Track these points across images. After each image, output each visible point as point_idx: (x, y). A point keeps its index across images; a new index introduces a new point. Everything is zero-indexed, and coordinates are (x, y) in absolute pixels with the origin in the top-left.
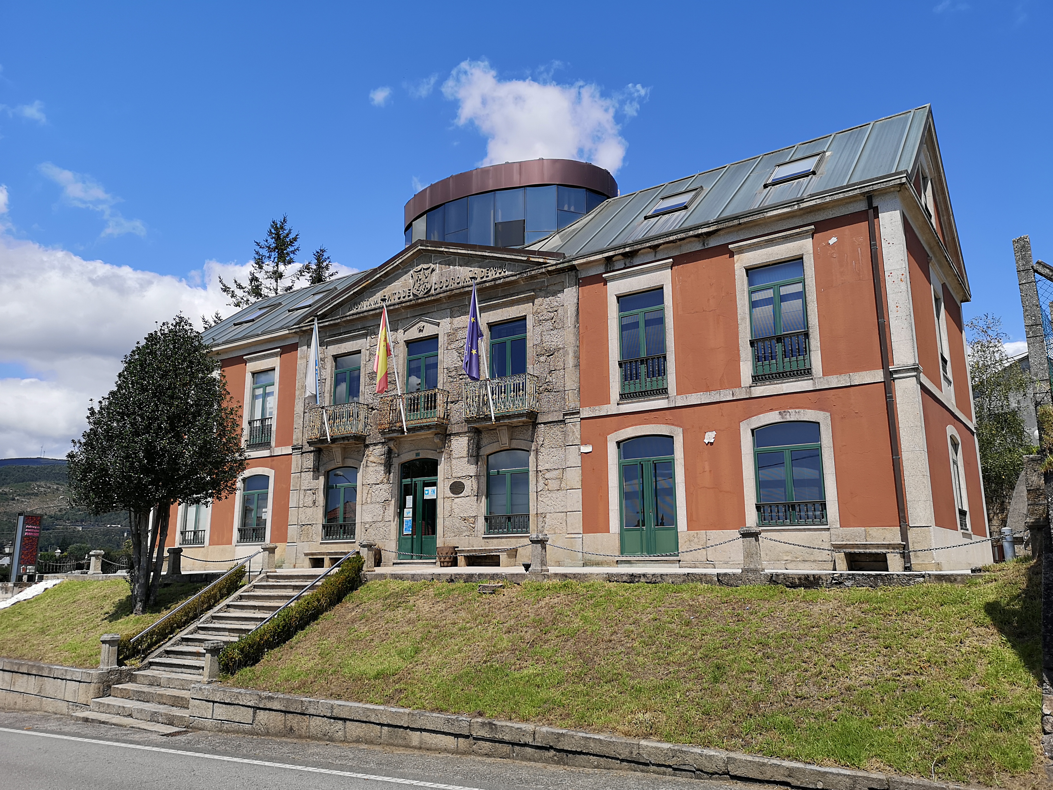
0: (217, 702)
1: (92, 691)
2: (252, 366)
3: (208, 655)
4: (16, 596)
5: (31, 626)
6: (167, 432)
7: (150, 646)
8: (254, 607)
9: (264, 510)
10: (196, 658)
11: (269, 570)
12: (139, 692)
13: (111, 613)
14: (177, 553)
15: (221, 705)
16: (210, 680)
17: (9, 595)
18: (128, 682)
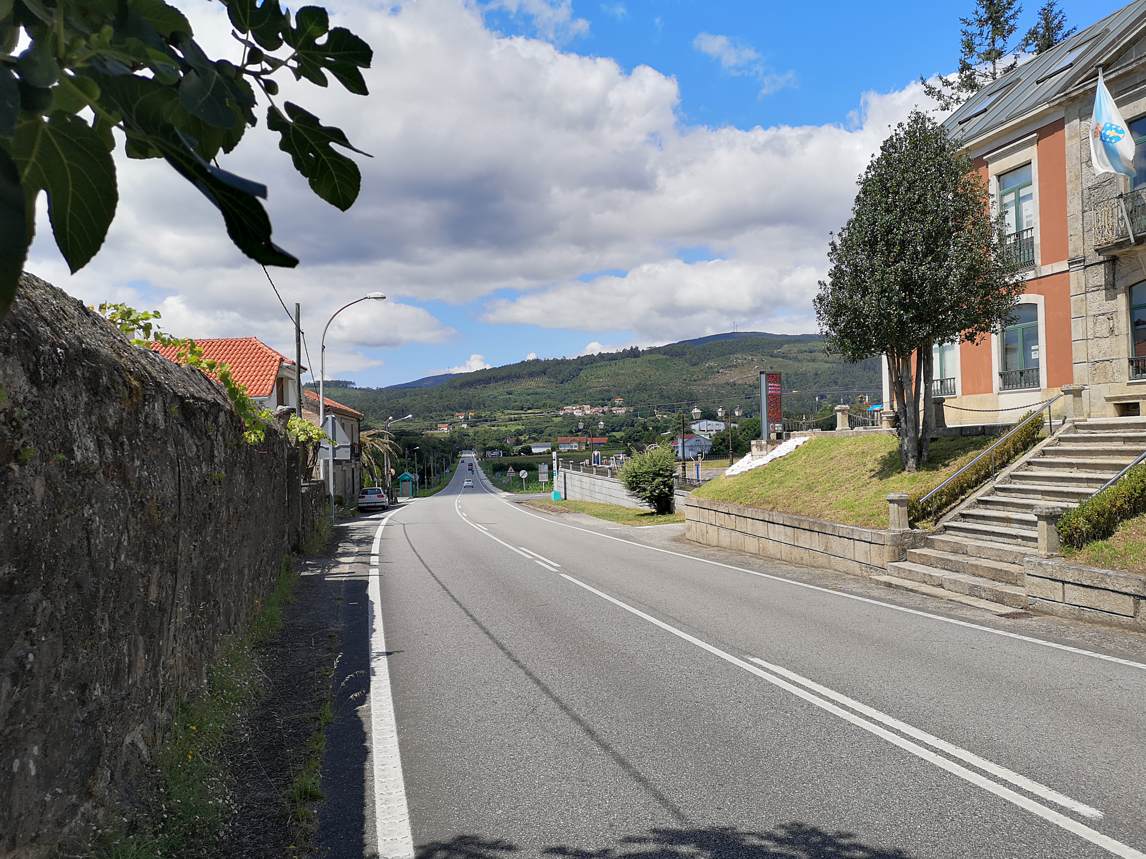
0: (1069, 583)
1: (887, 554)
2: (995, 168)
3: (1042, 524)
4: (771, 454)
5: (796, 482)
6: (925, 256)
7: (940, 508)
8: (1071, 465)
9: (1033, 348)
10: (1006, 524)
11: (1077, 419)
12: (943, 559)
13: (877, 470)
14: (939, 404)
15: (1076, 587)
16: (1049, 554)
17: (764, 452)
18: (924, 546)
